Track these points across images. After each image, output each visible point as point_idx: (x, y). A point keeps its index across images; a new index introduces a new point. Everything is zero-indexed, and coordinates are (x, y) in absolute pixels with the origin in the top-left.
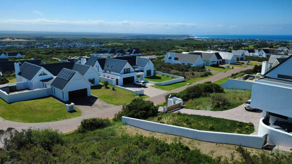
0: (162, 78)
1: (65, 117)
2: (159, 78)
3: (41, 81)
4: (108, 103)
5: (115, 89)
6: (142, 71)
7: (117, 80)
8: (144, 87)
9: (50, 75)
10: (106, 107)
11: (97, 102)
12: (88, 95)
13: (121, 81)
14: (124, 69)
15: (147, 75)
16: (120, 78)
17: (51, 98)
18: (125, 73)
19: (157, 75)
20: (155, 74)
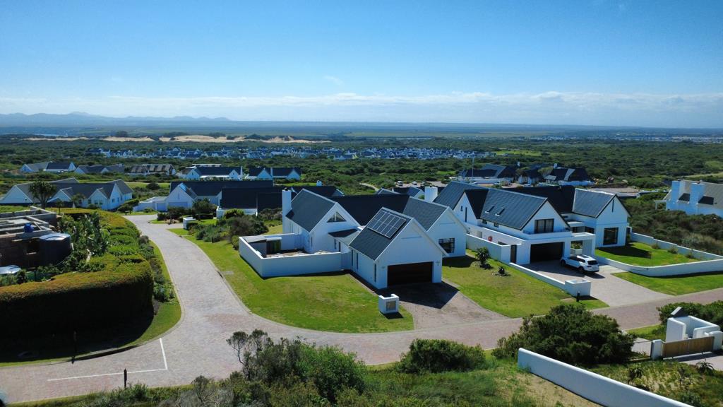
0: (654, 254)
1: (374, 326)
2: (644, 254)
3: (330, 233)
4: (485, 306)
5: (507, 271)
6: (591, 230)
7: (514, 248)
8: (593, 274)
9: (351, 222)
10: (477, 316)
11: (455, 301)
12: (435, 280)
13: (524, 253)
14: (537, 221)
15: (605, 242)
16: (524, 244)
17: (348, 276)
18: (537, 231)
19: (637, 245)
20: (629, 240)
